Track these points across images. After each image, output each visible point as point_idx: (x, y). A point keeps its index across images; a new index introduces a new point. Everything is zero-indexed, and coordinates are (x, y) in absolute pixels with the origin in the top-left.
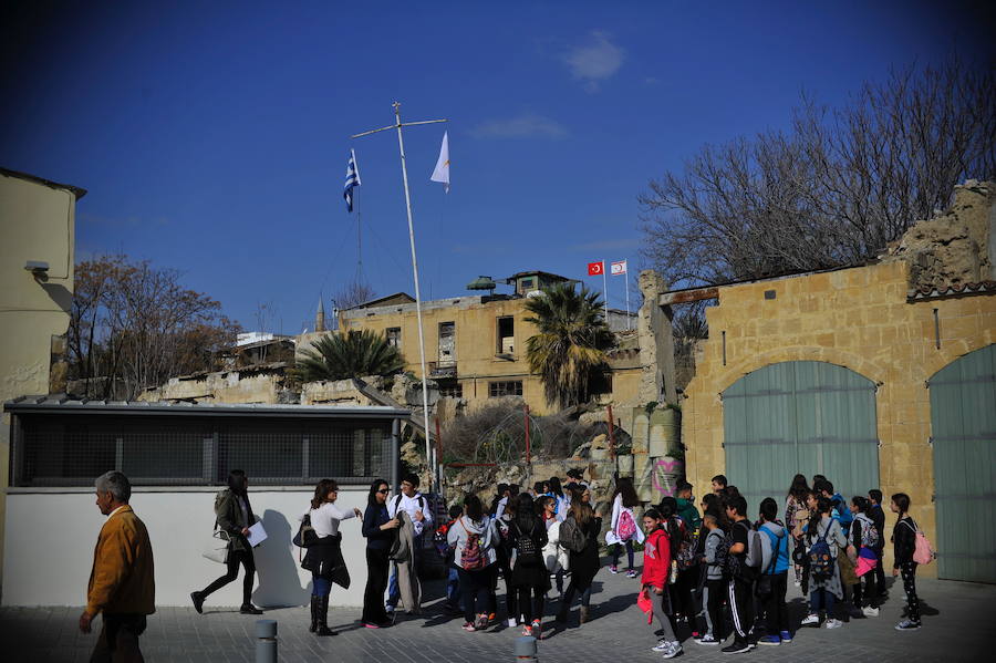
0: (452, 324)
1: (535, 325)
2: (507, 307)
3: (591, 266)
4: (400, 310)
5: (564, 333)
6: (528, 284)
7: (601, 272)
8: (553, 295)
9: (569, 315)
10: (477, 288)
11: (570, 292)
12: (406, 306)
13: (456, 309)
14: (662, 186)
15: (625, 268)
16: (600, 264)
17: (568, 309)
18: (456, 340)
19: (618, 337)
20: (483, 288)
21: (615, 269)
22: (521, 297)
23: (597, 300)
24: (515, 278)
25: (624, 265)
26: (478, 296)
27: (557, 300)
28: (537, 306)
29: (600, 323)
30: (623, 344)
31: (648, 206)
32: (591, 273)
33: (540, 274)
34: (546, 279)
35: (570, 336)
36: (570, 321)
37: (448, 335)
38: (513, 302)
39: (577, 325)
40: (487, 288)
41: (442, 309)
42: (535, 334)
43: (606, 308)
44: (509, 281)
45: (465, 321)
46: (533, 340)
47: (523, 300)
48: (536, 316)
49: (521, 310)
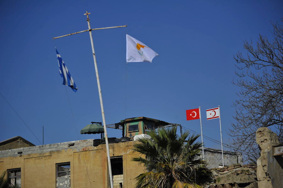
0: (68, 164)
1: (143, 164)
2: (116, 149)
3: (189, 112)
4: (20, 153)
5: (168, 171)
6: (135, 129)
7: (198, 117)
8: (158, 138)
9: (172, 155)
10: (89, 133)
11: (172, 135)
12: (26, 149)
13: (71, 151)
14: (255, 48)
15: (218, 114)
16: (197, 111)
17: (171, 150)
18: (72, 178)
19: (215, 173)
20: (94, 133)
21: (210, 114)
22: (129, 139)
23: (195, 142)
24: (123, 124)
25: (218, 111)
26: (90, 140)
27: (162, 143)
28: (143, 147)
29: (199, 162)
30: (219, 179)
31: (243, 65)
32: (189, 118)
33: (144, 120)
34: (150, 123)
35: (173, 173)
36: (174, 160)
37: (64, 174)
38: (122, 144)
39: (179, 164)
40: (98, 133)
41: (58, 151)
42: (142, 172)
43: (203, 148)
44: (117, 126)
45: (80, 162)
46: (142, 177)
47: (130, 143)
48: (143, 156)
49: (130, 151)
